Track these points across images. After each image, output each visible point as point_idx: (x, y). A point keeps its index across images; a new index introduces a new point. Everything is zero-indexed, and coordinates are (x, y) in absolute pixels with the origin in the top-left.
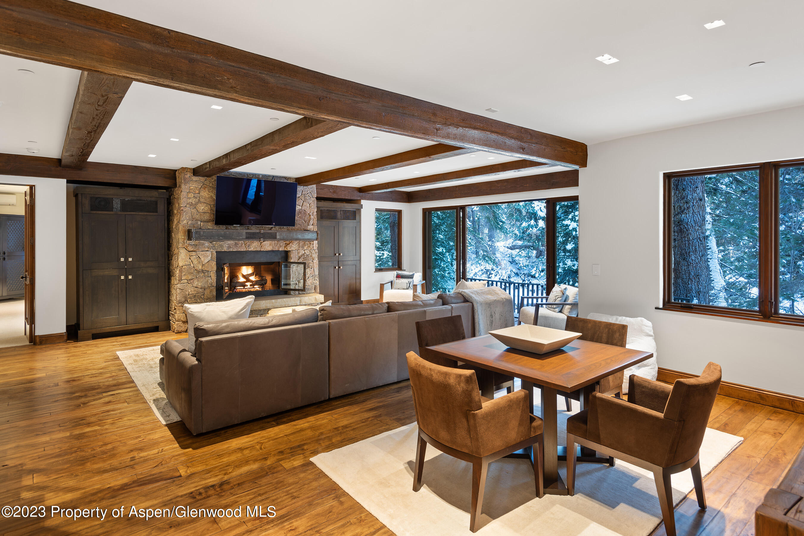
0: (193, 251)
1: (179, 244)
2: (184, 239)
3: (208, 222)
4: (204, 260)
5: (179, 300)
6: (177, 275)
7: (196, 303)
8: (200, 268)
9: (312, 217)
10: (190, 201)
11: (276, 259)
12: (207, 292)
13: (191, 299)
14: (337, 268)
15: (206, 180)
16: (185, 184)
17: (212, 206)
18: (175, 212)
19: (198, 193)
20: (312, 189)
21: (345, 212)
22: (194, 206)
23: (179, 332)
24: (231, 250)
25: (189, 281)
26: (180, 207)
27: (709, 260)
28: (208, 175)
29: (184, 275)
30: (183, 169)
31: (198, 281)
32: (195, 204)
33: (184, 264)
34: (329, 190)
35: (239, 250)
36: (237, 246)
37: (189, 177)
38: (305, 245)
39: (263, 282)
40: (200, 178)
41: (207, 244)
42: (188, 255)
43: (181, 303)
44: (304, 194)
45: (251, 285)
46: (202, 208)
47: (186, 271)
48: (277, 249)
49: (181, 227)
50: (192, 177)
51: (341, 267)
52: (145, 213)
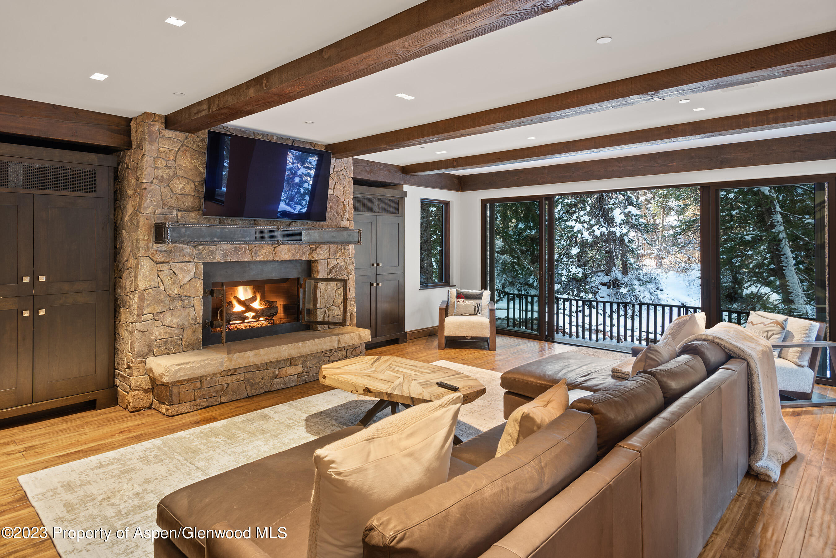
0: (163, 262)
1: (138, 249)
2: (148, 241)
3: (190, 211)
4: (184, 277)
5: (139, 352)
6: (135, 306)
7: (168, 354)
8: (176, 292)
9: (347, 207)
10: (160, 173)
11: (294, 274)
12: (188, 334)
13: (160, 347)
14: (375, 285)
15: (186, 138)
16: (151, 142)
17: (197, 184)
18: (130, 192)
19: (172, 161)
20: (347, 164)
21: (384, 201)
22: (166, 182)
23: (137, 410)
24: (228, 259)
25: (156, 316)
26: (139, 184)
27: (784, 268)
28: (191, 130)
29: (148, 305)
30: (147, 116)
31: (172, 315)
32: (169, 179)
33: (147, 286)
34: (364, 167)
35: (241, 259)
36: (238, 254)
37: (159, 130)
38: (338, 252)
39: (272, 311)
40: (177, 133)
41: (188, 250)
42: (155, 269)
43: (142, 356)
44: (337, 172)
45: (254, 317)
46: (180, 186)
47: (151, 299)
48: (298, 258)
49: (142, 219)
50: (163, 132)
51: (380, 284)
52: (73, 193)
